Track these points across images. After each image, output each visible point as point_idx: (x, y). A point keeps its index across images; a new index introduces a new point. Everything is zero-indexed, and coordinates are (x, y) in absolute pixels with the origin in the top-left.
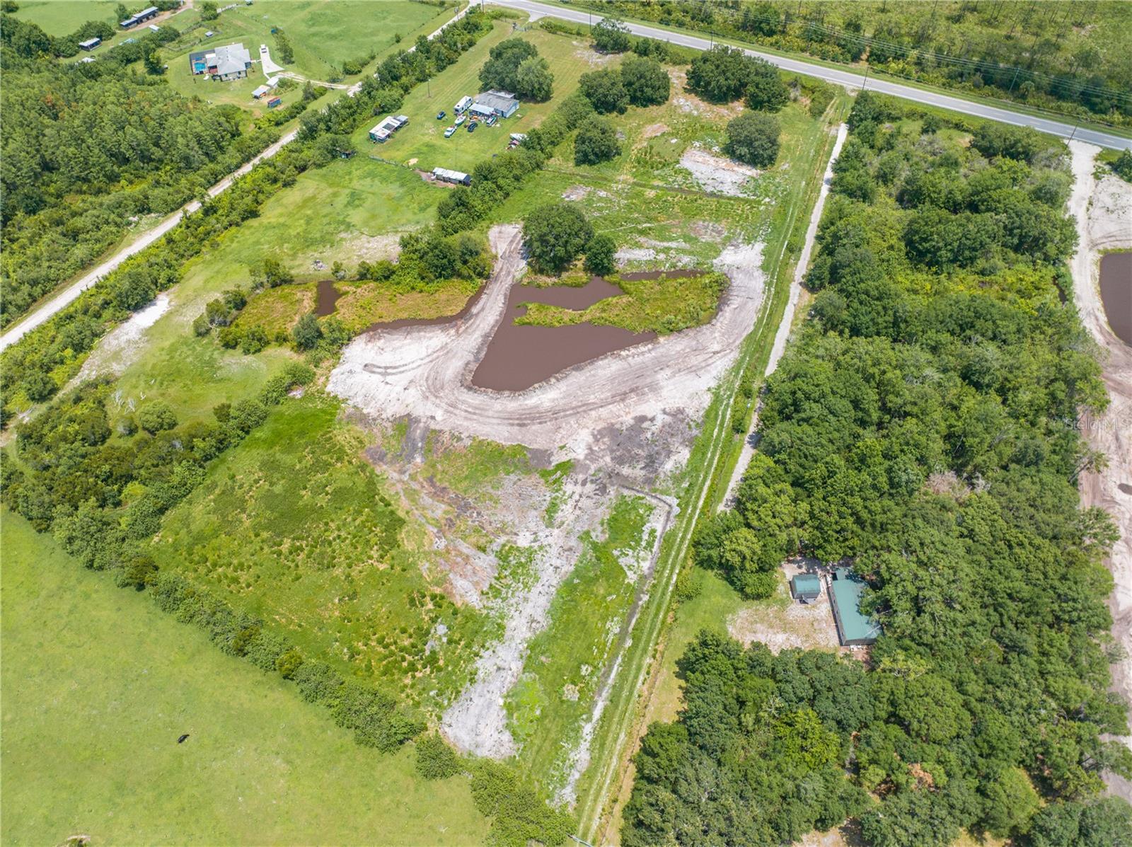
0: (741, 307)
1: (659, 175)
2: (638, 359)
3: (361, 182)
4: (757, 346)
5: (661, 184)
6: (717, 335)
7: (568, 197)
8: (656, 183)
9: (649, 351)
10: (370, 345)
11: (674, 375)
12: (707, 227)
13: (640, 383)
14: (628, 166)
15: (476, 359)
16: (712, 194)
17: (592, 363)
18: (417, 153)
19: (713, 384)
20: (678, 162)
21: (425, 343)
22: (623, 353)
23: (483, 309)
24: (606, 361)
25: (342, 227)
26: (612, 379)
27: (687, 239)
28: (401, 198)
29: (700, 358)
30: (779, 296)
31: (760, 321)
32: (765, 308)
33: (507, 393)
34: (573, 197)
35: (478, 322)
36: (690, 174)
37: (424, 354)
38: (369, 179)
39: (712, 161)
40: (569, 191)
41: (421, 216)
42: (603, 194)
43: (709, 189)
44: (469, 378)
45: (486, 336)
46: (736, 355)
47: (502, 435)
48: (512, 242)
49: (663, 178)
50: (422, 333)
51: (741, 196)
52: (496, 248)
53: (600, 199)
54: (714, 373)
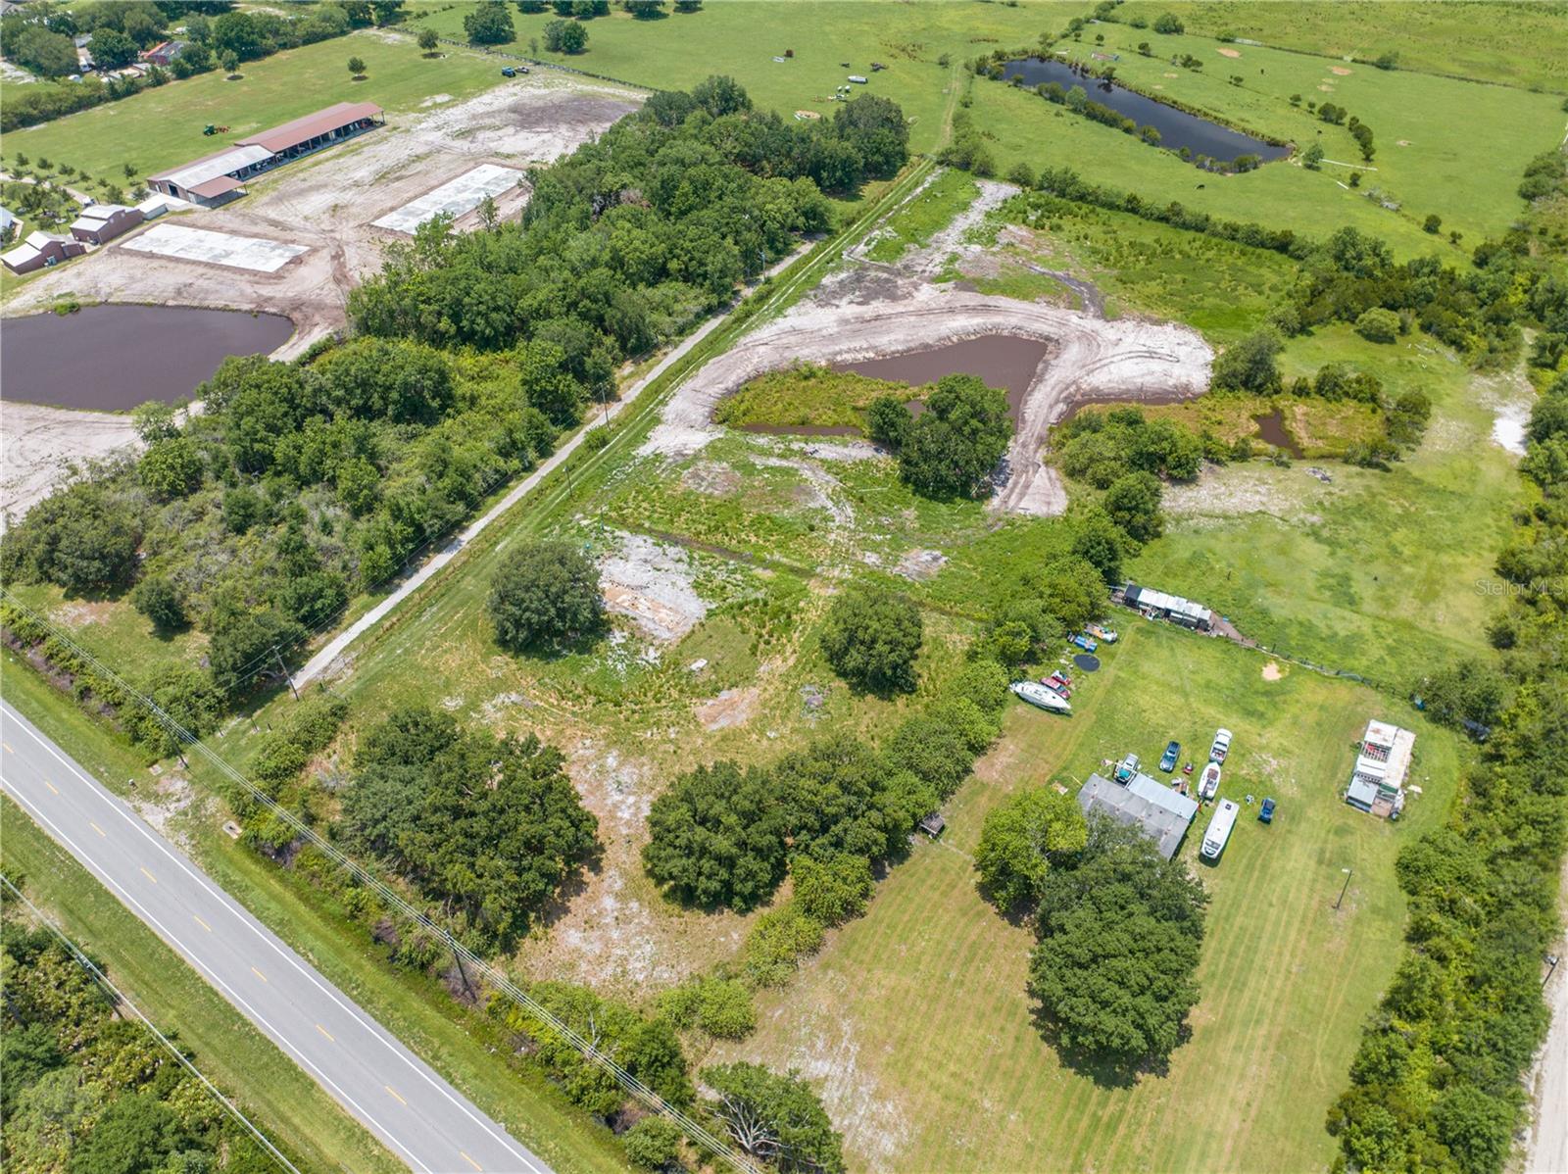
0: (713, 382)
1: (757, 589)
2: (856, 344)
3: (1353, 627)
4: (713, 346)
5: (759, 572)
6: (755, 360)
7: (936, 559)
8: (767, 575)
9: (840, 353)
10: (1184, 380)
11: (820, 330)
12: (710, 485)
13: (858, 326)
14: (812, 615)
15: (1047, 363)
16: (675, 542)
17: (910, 350)
18: (1271, 692)
19: (780, 320)
20: (711, 614)
21: (1115, 377)
22: (871, 355)
23: (1051, 407)
24: (893, 348)
25: (1325, 533)
26: (889, 332)
27: (749, 469)
28: (1252, 585)
29: (785, 341)
30: (658, 391)
31: (698, 368)
32: (684, 379)
33: (1006, 333)
34: (925, 556)
35: (1054, 393)
36: (697, 585)
37: (1112, 366)
38: (1342, 633)
39: (643, 611)
40: (934, 571)
41: (1198, 543)
42: (872, 558)
43: (673, 551)
44: (1051, 347)
45: (1041, 380)
46: (742, 340)
47: (1003, 302)
48: (1027, 486)
49: (751, 582)
50: (1123, 387)
51: (625, 534)
52: (1050, 478)
53: (876, 548)
54: (774, 328)
